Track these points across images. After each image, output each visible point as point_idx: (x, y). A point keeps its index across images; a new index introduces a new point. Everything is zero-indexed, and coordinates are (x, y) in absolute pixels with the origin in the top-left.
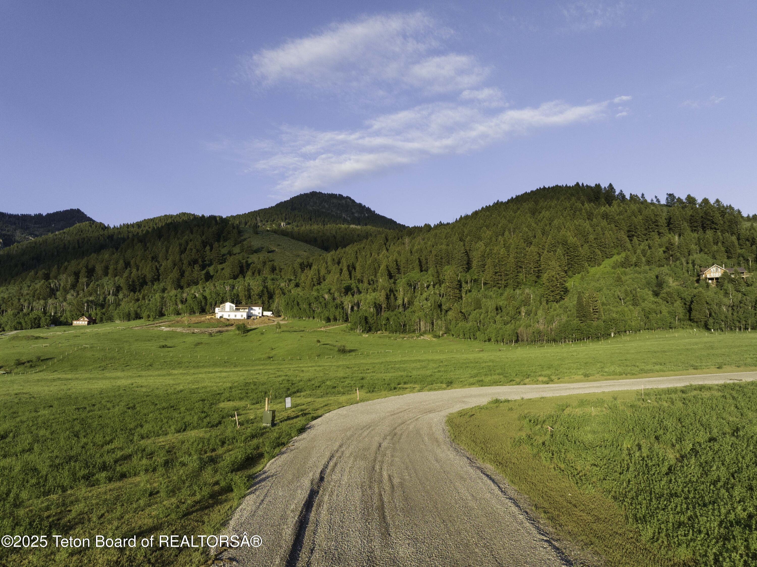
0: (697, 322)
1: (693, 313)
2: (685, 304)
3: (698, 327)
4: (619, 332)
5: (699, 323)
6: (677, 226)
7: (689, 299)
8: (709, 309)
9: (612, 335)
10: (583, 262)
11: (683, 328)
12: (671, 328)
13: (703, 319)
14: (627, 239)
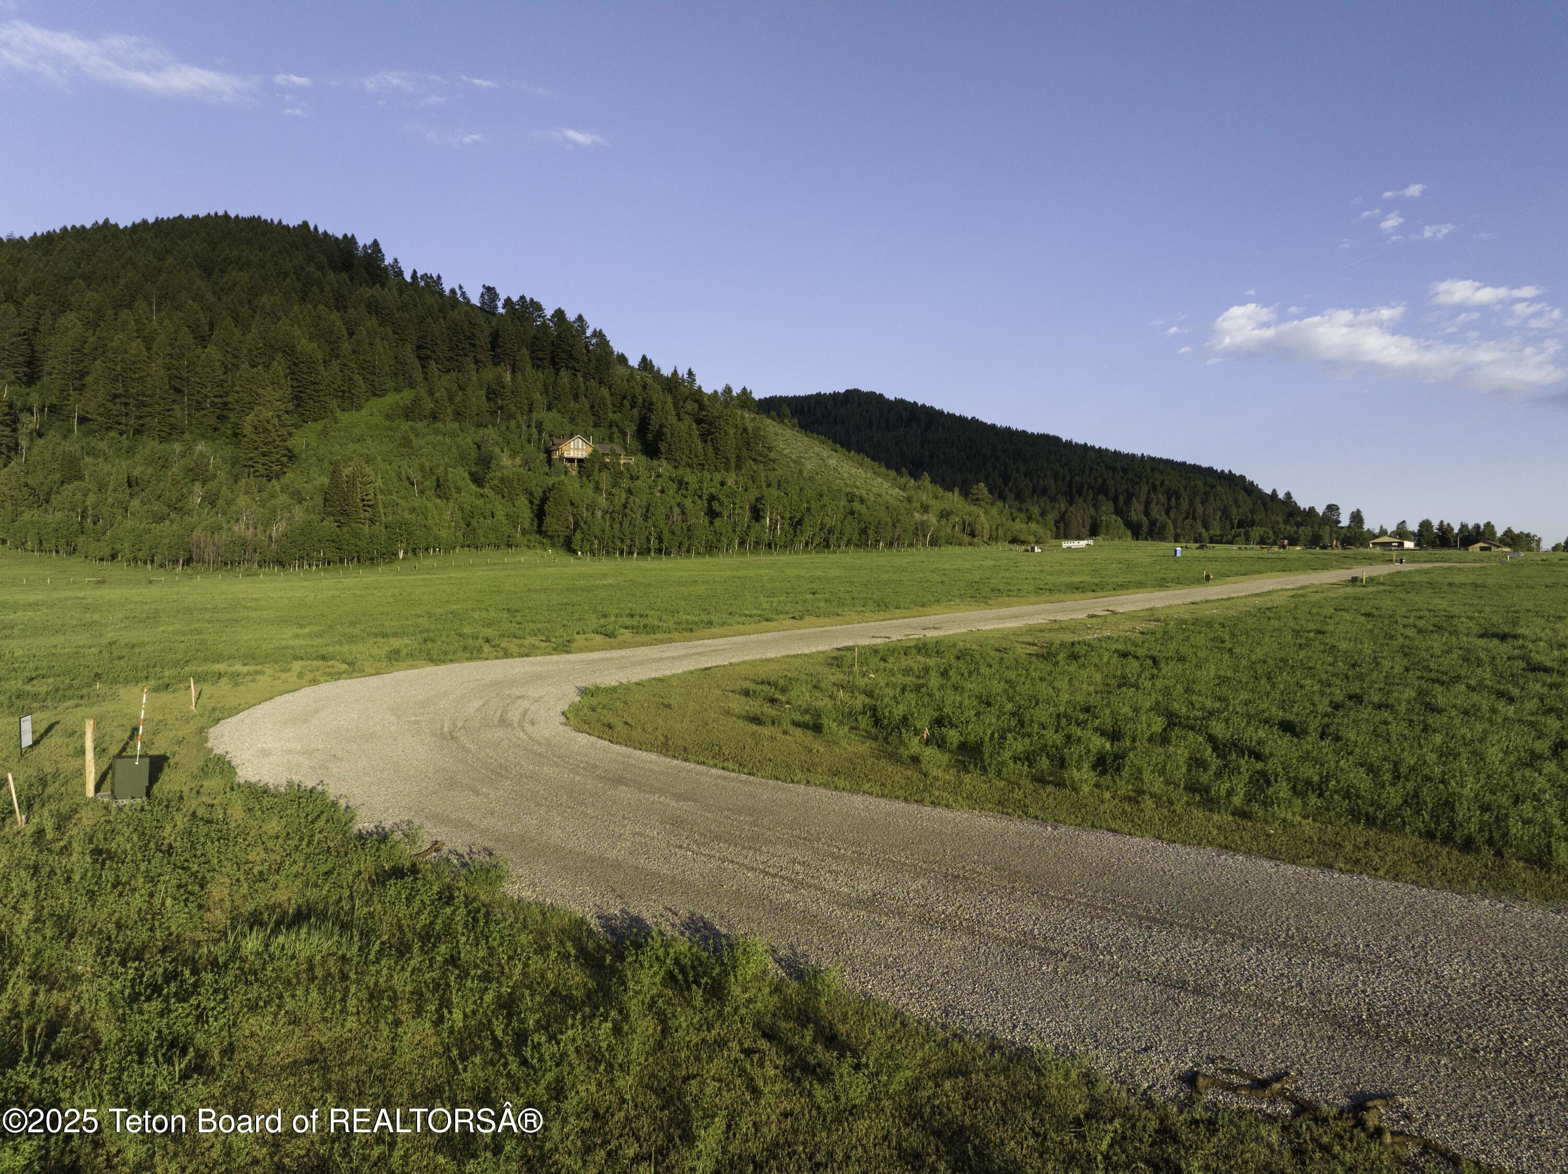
0: (551, 537)
1: (548, 520)
2: (531, 502)
3: (553, 545)
4: (414, 550)
5: (556, 539)
6: (508, 351)
7: (538, 493)
8: (574, 515)
9: (401, 555)
10: (326, 398)
11: (528, 546)
12: (509, 546)
13: (563, 532)
14: (417, 362)
